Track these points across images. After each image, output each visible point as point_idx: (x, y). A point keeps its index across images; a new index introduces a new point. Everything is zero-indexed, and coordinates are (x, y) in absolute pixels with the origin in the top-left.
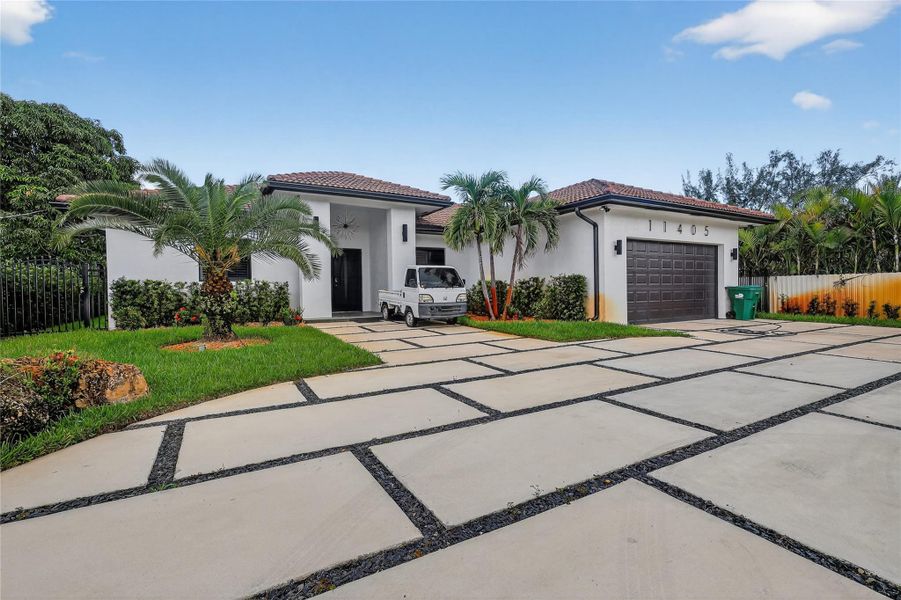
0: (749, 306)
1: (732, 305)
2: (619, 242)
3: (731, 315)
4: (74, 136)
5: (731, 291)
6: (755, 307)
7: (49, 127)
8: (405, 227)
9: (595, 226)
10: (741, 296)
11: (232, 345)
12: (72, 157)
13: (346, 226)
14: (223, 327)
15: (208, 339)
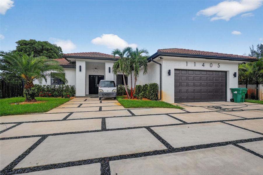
0: (239, 97)
1: (233, 96)
2: (170, 71)
3: (232, 100)
4: (48, 48)
5: (232, 90)
6: (244, 97)
7: (43, 47)
8: (110, 68)
9: (161, 65)
10: (236, 92)
11: (35, 103)
12: (47, 54)
13: (96, 68)
14: (30, 98)
15: (26, 101)
